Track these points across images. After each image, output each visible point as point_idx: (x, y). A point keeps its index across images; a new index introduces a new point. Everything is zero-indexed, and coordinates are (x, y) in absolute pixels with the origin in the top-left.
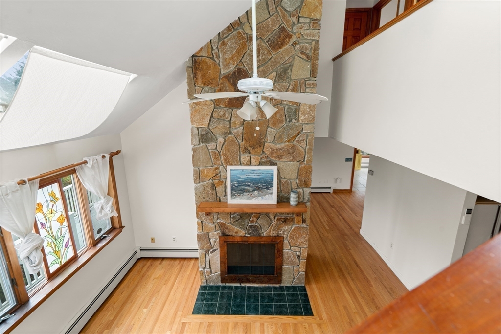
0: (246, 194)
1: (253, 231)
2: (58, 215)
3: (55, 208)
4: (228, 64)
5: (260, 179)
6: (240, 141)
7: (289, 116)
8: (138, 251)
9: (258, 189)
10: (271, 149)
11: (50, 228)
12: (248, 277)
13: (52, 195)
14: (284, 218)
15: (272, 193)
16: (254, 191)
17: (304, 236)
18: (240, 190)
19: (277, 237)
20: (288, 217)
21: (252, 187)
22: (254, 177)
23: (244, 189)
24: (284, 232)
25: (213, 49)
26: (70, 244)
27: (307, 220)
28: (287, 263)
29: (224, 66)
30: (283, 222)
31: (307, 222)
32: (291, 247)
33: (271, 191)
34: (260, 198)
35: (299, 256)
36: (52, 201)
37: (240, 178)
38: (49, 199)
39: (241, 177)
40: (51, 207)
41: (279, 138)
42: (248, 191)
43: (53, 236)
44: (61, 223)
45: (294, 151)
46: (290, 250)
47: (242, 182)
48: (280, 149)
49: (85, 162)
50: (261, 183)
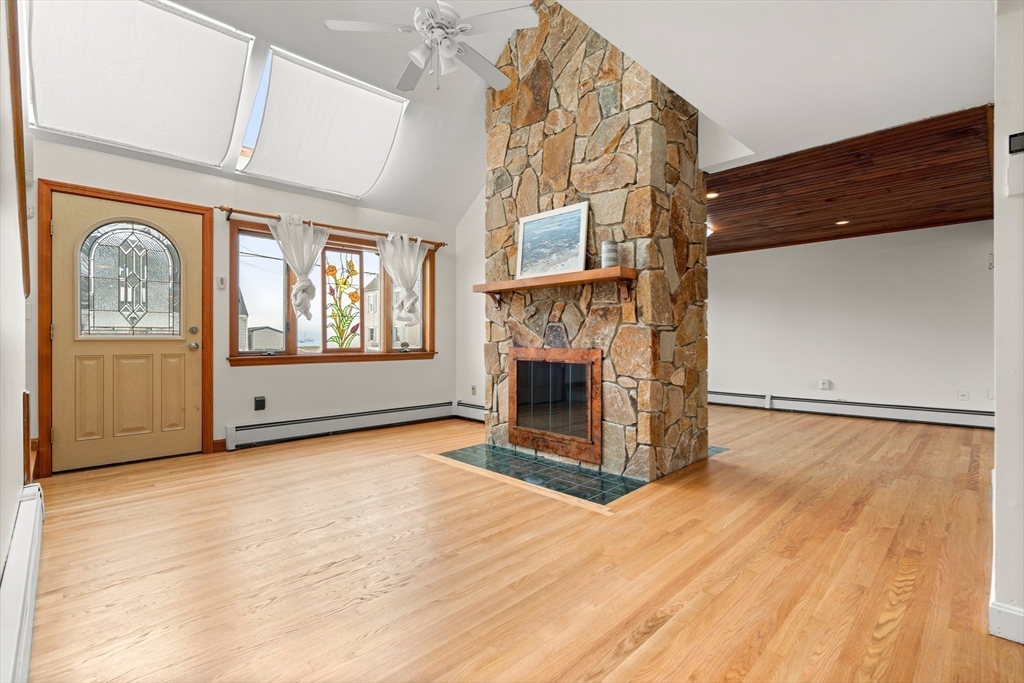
0: (540, 261)
1: (555, 337)
2: (351, 290)
3: (349, 280)
4: (527, 63)
5: (561, 232)
6: (539, 174)
7: (605, 106)
8: (455, 404)
9: (558, 249)
10: (580, 173)
11: (340, 299)
12: (546, 438)
13: (350, 265)
14: (603, 309)
15: (577, 255)
16: (551, 254)
17: (642, 349)
18: (534, 257)
19: (592, 351)
20: (610, 307)
21: (550, 248)
22: (553, 229)
23: (539, 253)
24: (603, 339)
25: (511, 51)
26: (358, 331)
27: (644, 310)
28: (611, 416)
29: (523, 67)
30: (601, 317)
31: (645, 315)
32: (618, 376)
33: (574, 251)
34: (559, 265)
35: (634, 402)
36: (348, 271)
37: (535, 235)
38: (345, 267)
39: (537, 232)
40: (346, 277)
41: (591, 150)
42: (544, 256)
43: (340, 310)
44: (353, 302)
45: (617, 168)
46: (616, 382)
47: (539, 241)
48: (595, 170)
49: (387, 235)
50: (563, 238)
